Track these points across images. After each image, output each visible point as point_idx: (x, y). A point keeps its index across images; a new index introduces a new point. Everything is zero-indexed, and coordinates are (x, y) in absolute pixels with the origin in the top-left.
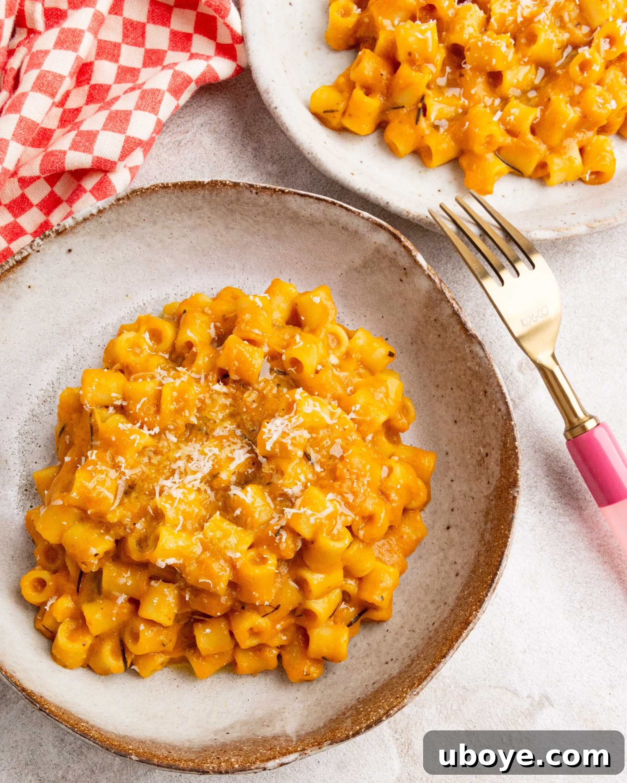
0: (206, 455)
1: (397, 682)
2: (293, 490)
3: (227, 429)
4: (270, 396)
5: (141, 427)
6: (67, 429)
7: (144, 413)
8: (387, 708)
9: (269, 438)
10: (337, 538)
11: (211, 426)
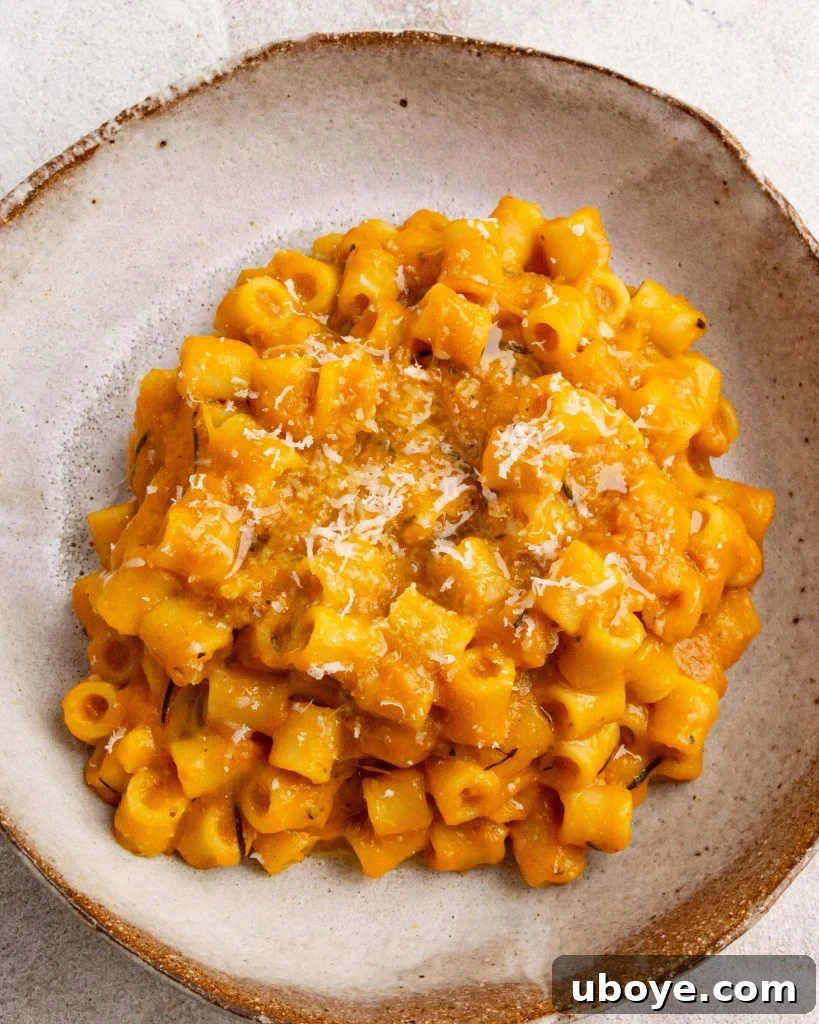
0: (392, 485)
1: (723, 889)
2: (544, 548)
3: (427, 443)
4: (501, 389)
5: (282, 436)
6: (151, 439)
7: (287, 411)
8: (712, 935)
9: (504, 458)
10: (622, 632)
11: (399, 438)
